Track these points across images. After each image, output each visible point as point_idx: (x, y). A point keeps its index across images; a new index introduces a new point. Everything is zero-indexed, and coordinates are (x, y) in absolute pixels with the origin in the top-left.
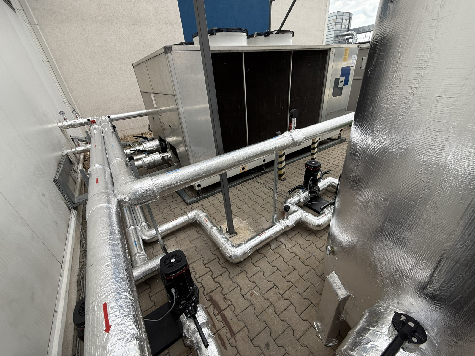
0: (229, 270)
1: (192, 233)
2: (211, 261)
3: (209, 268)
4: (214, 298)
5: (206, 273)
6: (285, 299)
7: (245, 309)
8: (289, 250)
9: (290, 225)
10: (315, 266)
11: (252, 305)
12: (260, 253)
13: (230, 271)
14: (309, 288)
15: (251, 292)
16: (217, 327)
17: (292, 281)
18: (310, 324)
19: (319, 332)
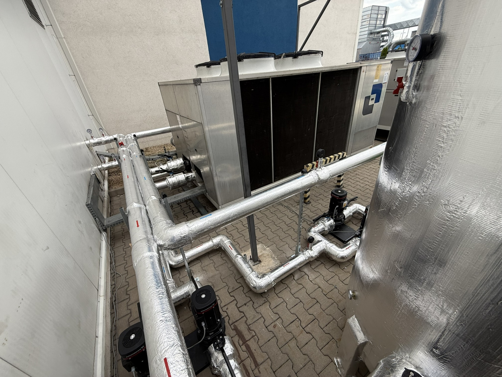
0: (253, 299)
1: (217, 258)
2: (236, 289)
3: (234, 297)
4: (239, 328)
5: (231, 302)
6: (307, 333)
7: (269, 341)
8: (312, 281)
9: (314, 255)
10: (338, 300)
11: (275, 337)
12: (283, 283)
13: (254, 301)
14: (331, 322)
15: (274, 324)
16: (241, 357)
17: (314, 315)
18: (330, 360)
19: (339, 368)
